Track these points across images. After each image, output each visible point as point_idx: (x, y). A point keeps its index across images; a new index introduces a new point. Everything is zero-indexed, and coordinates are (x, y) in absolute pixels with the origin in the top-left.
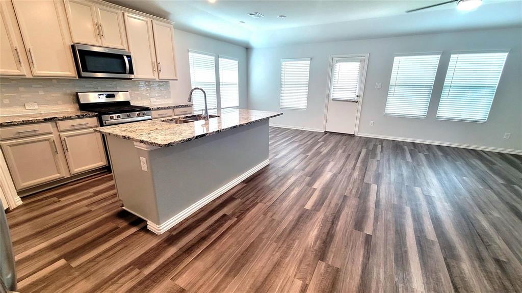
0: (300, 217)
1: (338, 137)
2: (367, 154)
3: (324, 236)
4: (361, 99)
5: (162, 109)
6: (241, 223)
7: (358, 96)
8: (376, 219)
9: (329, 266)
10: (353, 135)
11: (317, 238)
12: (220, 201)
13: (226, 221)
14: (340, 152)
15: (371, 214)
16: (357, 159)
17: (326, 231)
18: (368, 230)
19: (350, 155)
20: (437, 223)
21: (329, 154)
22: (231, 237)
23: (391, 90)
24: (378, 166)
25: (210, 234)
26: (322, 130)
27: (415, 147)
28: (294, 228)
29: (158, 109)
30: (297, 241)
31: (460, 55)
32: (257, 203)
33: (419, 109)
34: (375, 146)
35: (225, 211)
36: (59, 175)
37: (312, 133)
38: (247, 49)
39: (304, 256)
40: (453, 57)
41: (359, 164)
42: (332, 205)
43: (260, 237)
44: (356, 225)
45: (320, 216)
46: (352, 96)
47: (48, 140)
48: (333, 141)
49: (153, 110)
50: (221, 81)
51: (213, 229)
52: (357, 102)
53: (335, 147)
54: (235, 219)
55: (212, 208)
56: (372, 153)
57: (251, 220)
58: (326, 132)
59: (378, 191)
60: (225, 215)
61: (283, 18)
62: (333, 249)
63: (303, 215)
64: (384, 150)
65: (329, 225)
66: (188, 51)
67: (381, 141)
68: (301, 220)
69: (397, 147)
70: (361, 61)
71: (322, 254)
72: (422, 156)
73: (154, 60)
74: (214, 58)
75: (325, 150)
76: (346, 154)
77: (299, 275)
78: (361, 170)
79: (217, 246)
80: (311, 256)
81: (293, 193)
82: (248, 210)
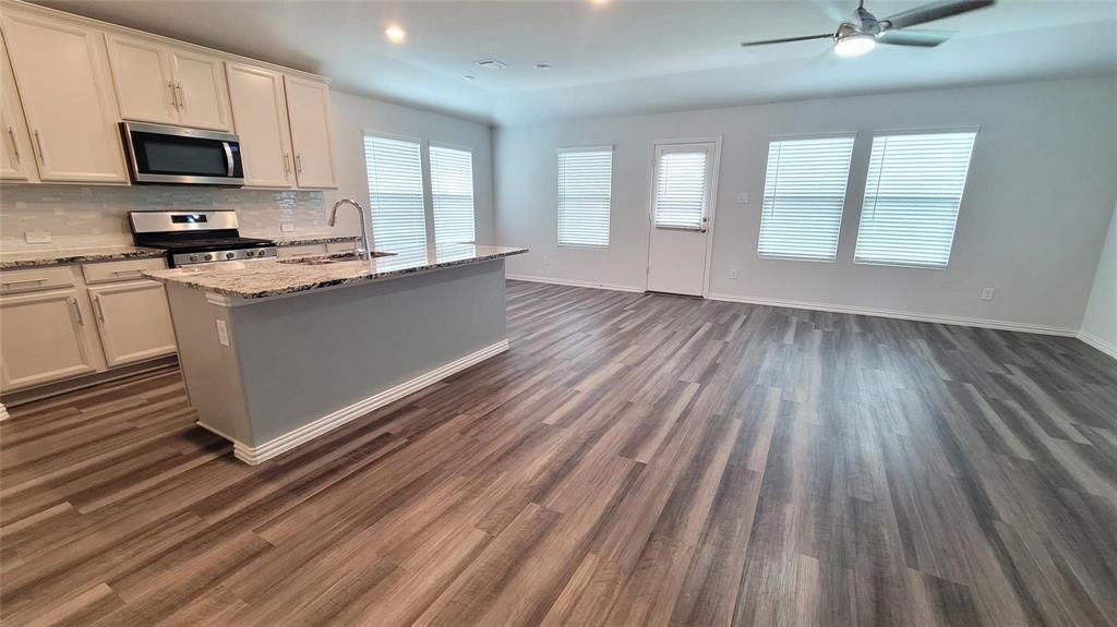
0: (528, 437)
1: (669, 301)
2: (711, 331)
3: (557, 466)
4: (710, 225)
5: (300, 244)
6: (415, 446)
7: (705, 220)
8: (668, 439)
9: (545, 510)
10: (700, 298)
11: (544, 468)
12: (388, 411)
13: (388, 442)
14: (660, 327)
15: (663, 432)
16: (686, 340)
17: (565, 457)
18: (644, 457)
19: (675, 333)
20: (779, 444)
21: (635, 332)
22: (386, 467)
23: (767, 209)
24: (721, 352)
25: (348, 463)
26: (641, 290)
27: (812, 319)
28: (507, 454)
29: (292, 244)
30: (505, 473)
31: (890, 138)
32: (456, 415)
33: (820, 244)
34: (735, 317)
35: (389, 428)
36: (84, 366)
37: (619, 294)
38: (491, 129)
39: (507, 496)
40: (878, 141)
41: (684, 350)
42: (598, 418)
43: (437, 470)
44: (625, 449)
45: (566, 435)
46: (692, 219)
47: (65, 299)
48: (655, 307)
49: (280, 246)
50: (435, 191)
51: (356, 456)
52: (704, 231)
53: (654, 320)
54: (403, 441)
55: (365, 424)
56: (720, 331)
57: (432, 442)
58: (648, 293)
59: (698, 394)
60: (388, 434)
61: (545, 68)
62: (565, 484)
63: (533, 433)
64: (749, 324)
65: (575, 448)
66: (363, 134)
67: (752, 307)
68: (527, 441)
69: (778, 319)
70: (707, 151)
71: (540, 493)
72: (817, 335)
73: (288, 150)
74: (418, 146)
75: (628, 326)
76: (669, 332)
77: (486, 524)
78: (682, 360)
79: (354, 483)
80: (520, 495)
81: (532, 398)
82: (435, 426)
